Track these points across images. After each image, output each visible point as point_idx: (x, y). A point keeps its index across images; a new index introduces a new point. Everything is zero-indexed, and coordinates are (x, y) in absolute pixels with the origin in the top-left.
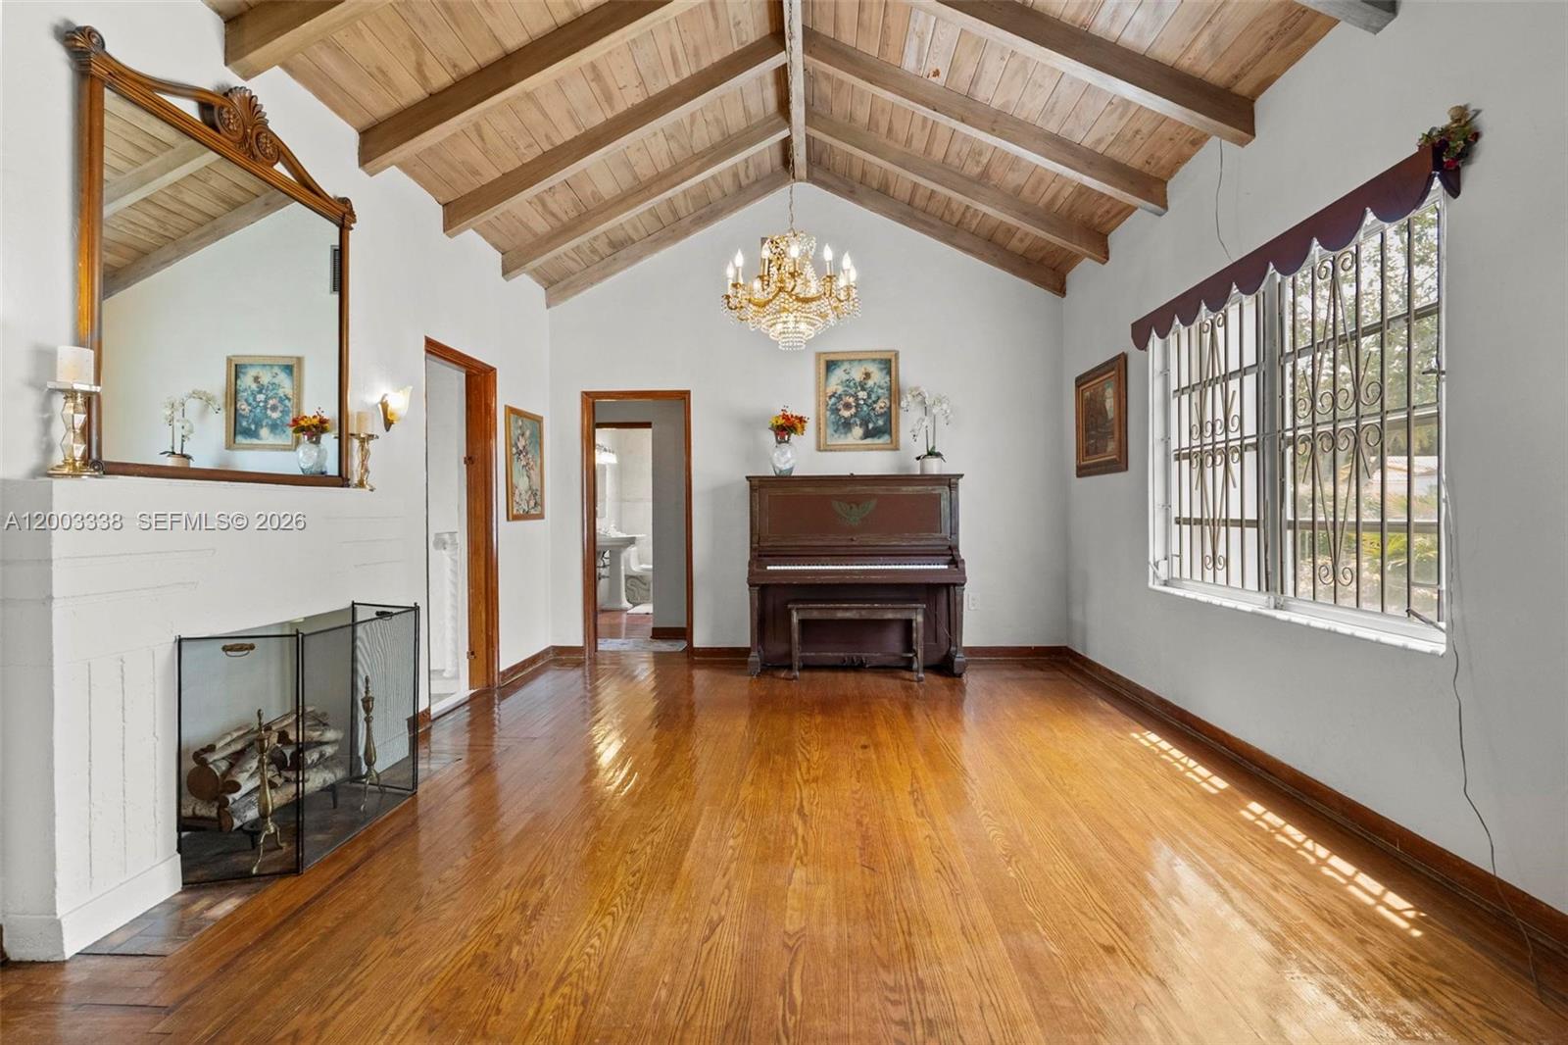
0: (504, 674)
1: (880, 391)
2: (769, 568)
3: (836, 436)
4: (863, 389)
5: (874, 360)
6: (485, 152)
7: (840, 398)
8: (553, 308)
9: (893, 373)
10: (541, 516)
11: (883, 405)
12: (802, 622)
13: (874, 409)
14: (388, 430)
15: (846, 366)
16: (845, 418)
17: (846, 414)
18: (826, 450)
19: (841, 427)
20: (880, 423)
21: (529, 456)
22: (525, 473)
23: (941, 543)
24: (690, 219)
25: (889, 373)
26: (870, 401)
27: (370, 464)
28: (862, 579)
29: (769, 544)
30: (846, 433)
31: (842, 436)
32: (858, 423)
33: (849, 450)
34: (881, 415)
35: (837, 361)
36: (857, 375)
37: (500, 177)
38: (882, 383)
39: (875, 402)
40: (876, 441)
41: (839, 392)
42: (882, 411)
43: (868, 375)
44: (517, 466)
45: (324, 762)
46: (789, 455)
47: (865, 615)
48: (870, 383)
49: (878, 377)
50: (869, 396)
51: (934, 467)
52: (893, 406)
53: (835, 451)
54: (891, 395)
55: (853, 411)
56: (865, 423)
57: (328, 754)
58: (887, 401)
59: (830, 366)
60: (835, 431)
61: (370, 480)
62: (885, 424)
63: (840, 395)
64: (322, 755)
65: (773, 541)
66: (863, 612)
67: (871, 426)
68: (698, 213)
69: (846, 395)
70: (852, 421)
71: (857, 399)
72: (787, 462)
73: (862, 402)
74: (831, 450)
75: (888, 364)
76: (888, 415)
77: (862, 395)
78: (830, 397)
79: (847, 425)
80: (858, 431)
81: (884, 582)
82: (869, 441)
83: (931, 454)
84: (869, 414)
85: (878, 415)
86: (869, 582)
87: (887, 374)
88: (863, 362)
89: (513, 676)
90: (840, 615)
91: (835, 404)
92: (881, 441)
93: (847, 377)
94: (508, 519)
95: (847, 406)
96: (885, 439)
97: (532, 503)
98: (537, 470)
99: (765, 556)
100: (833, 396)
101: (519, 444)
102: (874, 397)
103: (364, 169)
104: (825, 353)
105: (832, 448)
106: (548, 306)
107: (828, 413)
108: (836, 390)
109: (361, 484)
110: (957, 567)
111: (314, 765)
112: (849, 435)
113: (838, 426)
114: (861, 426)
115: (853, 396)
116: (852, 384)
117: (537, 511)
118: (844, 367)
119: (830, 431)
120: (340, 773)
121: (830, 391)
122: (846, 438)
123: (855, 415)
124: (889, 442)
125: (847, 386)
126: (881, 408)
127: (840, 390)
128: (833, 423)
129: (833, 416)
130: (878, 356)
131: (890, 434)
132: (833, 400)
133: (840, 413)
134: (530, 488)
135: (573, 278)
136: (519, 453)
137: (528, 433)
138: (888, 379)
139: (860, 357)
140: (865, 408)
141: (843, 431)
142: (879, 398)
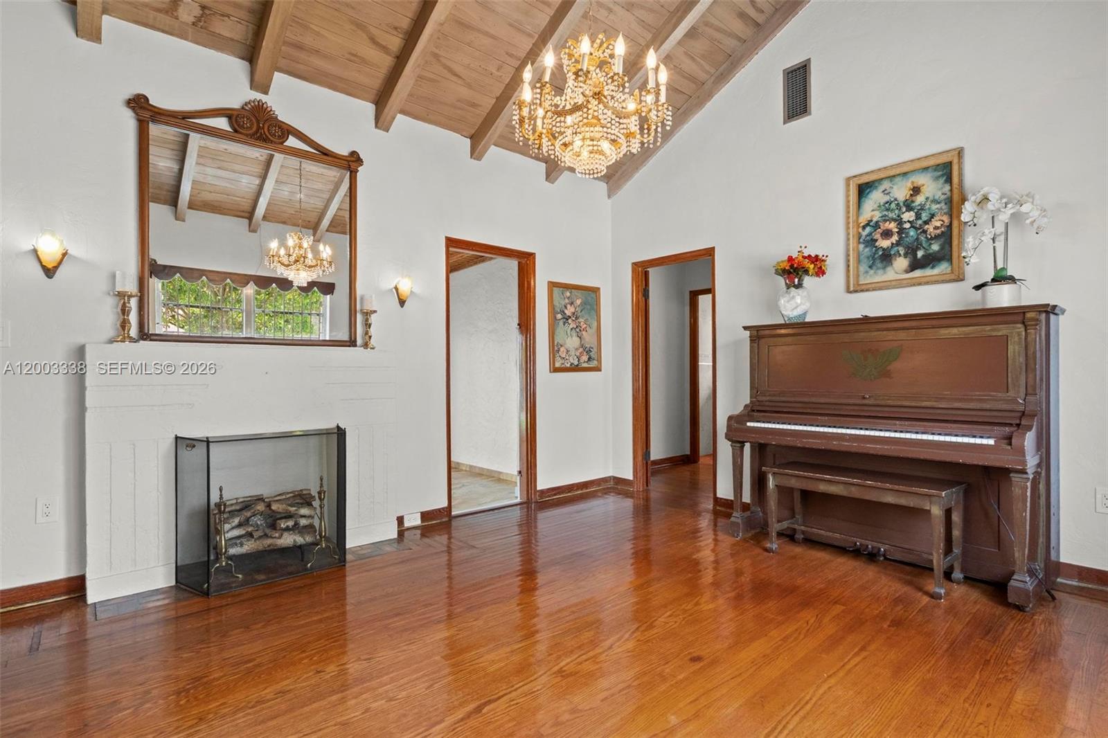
0: (542, 492)
1: (934, 207)
2: (748, 424)
3: (872, 272)
4: (909, 208)
5: (926, 169)
6: (469, 86)
7: (877, 226)
8: (615, 198)
9: (955, 179)
10: (598, 369)
11: (938, 224)
12: (779, 487)
13: (925, 232)
14: (402, 307)
15: (886, 185)
16: (884, 250)
17: (885, 243)
18: (856, 291)
19: (878, 261)
20: (935, 247)
21: (581, 320)
22: (574, 334)
23: (1005, 407)
24: (713, 78)
25: (949, 180)
26: (920, 222)
27: (372, 331)
28: (854, 447)
29: (768, 398)
30: (884, 268)
31: (880, 272)
32: (902, 252)
33: (887, 288)
34: (937, 237)
35: (873, 182)
36: (900, 192)
37: (496, 102)
38: (939, 195)
39: (926, 223)
40: (928, 272)
41: (875, 220)
42: (938, 232)
43: (916, 190)
44: (561, 330)
45: (296, 528)
46: (798, 300)
47: (855, 492)
48: (920, 199)
49: (932, 188)
50: (918, 216)
51: (1002, 297)
52: (955, 224)
53: (867, 290)
54: (951, 209)
55: (895, 238)
56: (911, 251)
57: (302, 524)
58: (946, 219)
59: (863, 190)
60: (870, 267)
61: (373, 342)
62: (942, 248)
63: (877, 222)
64: (296, 524)
65: (769, 396)
66: (853, 489)
67: (920, 254)
68: (718, 72)
69: (885, 221)
70: (892, 252)
71: (900, 222)
72: (796, 308)
73: (907, 226)
74: (862, 291)
75: (946, 170)
76: (947, 236)
77: (908, 216)
78: (864, 228)
79: (886, 258)
80: (901, 263)
81: (886, 453)
82: (918, 273)
83: (1001, 278)
84: (917, 239)
85: (932, 239)
86: (865, 451)
87: (946, 181)
88: (908, 176)
89: (555, 495)
90: (822, 488)
91: (870, 234)
92: (936, 271)
93: (887, 198)
94: (550, 372)
95: (887, 234)
96: (943, 267)
97: (585, 358)
98: (593, 331)
99: (758, 411)
100: (868, 225)
101: (566, 311)
102: (925, 216)
103: (380, 129)
104: (855, 177)
105: (863, 287)
106: (609, 197)
107: (861, 246)
108: (872, 217)
109: (366, 345)
110: (1010, 444)
111: (287, 529)
112: (889, 269)
113: (874, 259)
114: (906, 256)
115: (895, 220)
116: (893, 206)
117: (594, 364)
118: (882, 188)
119: (863, 268)
120: (309, 539)
121: (863, 219)
122: (885, 273)
123: (898, 243)
124: (949, 270)
125: (888, 210)
126: (936, 228)
127: (877, 216)
128: (868, 258)
129: (867, 249)
130: (932, 162)
131: (950, 260)
132: (868, 230)
133: (877, 244)
134: (582, 346)
135: (624, 168)
136: (567, 318)
137: (579, 302)
138: (947, 188)
139: (905, 169)
140: (912, 233)
141: (879, 265)
142: (932, 216)
